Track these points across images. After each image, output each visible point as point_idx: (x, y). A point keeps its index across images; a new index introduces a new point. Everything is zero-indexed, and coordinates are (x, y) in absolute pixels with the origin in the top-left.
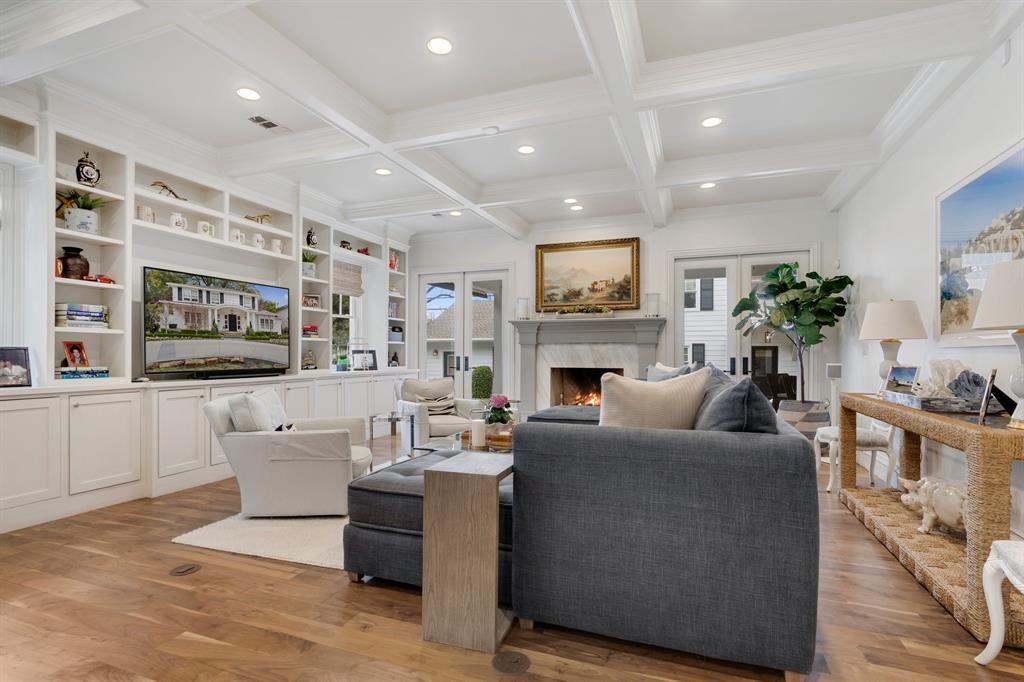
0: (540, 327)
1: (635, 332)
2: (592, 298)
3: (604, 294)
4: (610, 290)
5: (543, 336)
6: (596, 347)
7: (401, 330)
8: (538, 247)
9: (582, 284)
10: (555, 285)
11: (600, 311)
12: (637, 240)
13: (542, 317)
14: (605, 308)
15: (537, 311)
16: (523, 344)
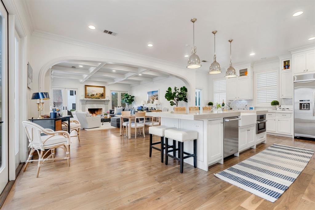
0: (87, 101)
1: (105, 102)
2: (96, 96)
4: (100, 95)
5: (87, 103)
6: (97, 105)
8: (85, 85)
9: (95, 93)
10: (89, 93)
11: (99, 98)
12: (104, 87)
13: (87, 99)
14: (100, 98)
15: (85, 98)
16: (82, 104)
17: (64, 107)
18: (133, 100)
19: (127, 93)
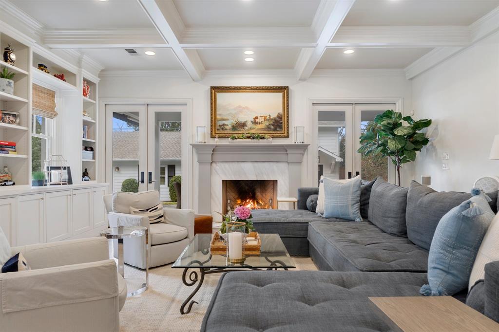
0: (215, 149)
1: (287, 154)
2: (254, 128)
3: (263, 126)
4: (267, 123)
5: (217, 156)
6: (256, 164)
7: (92, 149)
8: (212, 88)
9: (246, 117)
10: (225, 118)
11: (263, 138)
12: (286, 88)
13: (217, 142)
14: (267, 136)
15: (212, 137)
16: (200, 162)
17: (143, 173)
18: (425, 141)
19: (390, 108)
